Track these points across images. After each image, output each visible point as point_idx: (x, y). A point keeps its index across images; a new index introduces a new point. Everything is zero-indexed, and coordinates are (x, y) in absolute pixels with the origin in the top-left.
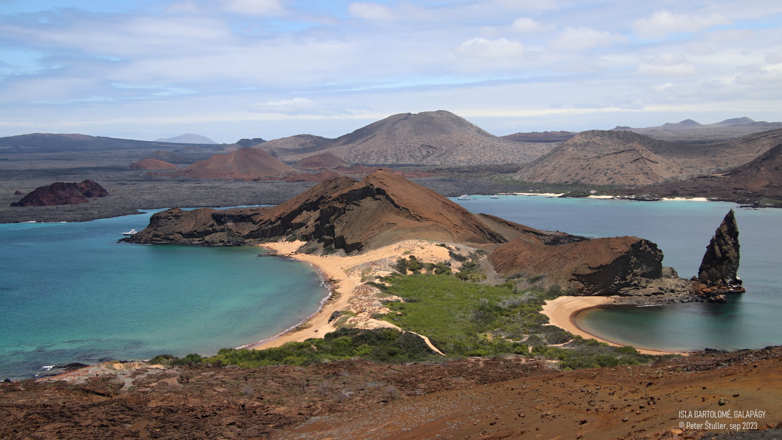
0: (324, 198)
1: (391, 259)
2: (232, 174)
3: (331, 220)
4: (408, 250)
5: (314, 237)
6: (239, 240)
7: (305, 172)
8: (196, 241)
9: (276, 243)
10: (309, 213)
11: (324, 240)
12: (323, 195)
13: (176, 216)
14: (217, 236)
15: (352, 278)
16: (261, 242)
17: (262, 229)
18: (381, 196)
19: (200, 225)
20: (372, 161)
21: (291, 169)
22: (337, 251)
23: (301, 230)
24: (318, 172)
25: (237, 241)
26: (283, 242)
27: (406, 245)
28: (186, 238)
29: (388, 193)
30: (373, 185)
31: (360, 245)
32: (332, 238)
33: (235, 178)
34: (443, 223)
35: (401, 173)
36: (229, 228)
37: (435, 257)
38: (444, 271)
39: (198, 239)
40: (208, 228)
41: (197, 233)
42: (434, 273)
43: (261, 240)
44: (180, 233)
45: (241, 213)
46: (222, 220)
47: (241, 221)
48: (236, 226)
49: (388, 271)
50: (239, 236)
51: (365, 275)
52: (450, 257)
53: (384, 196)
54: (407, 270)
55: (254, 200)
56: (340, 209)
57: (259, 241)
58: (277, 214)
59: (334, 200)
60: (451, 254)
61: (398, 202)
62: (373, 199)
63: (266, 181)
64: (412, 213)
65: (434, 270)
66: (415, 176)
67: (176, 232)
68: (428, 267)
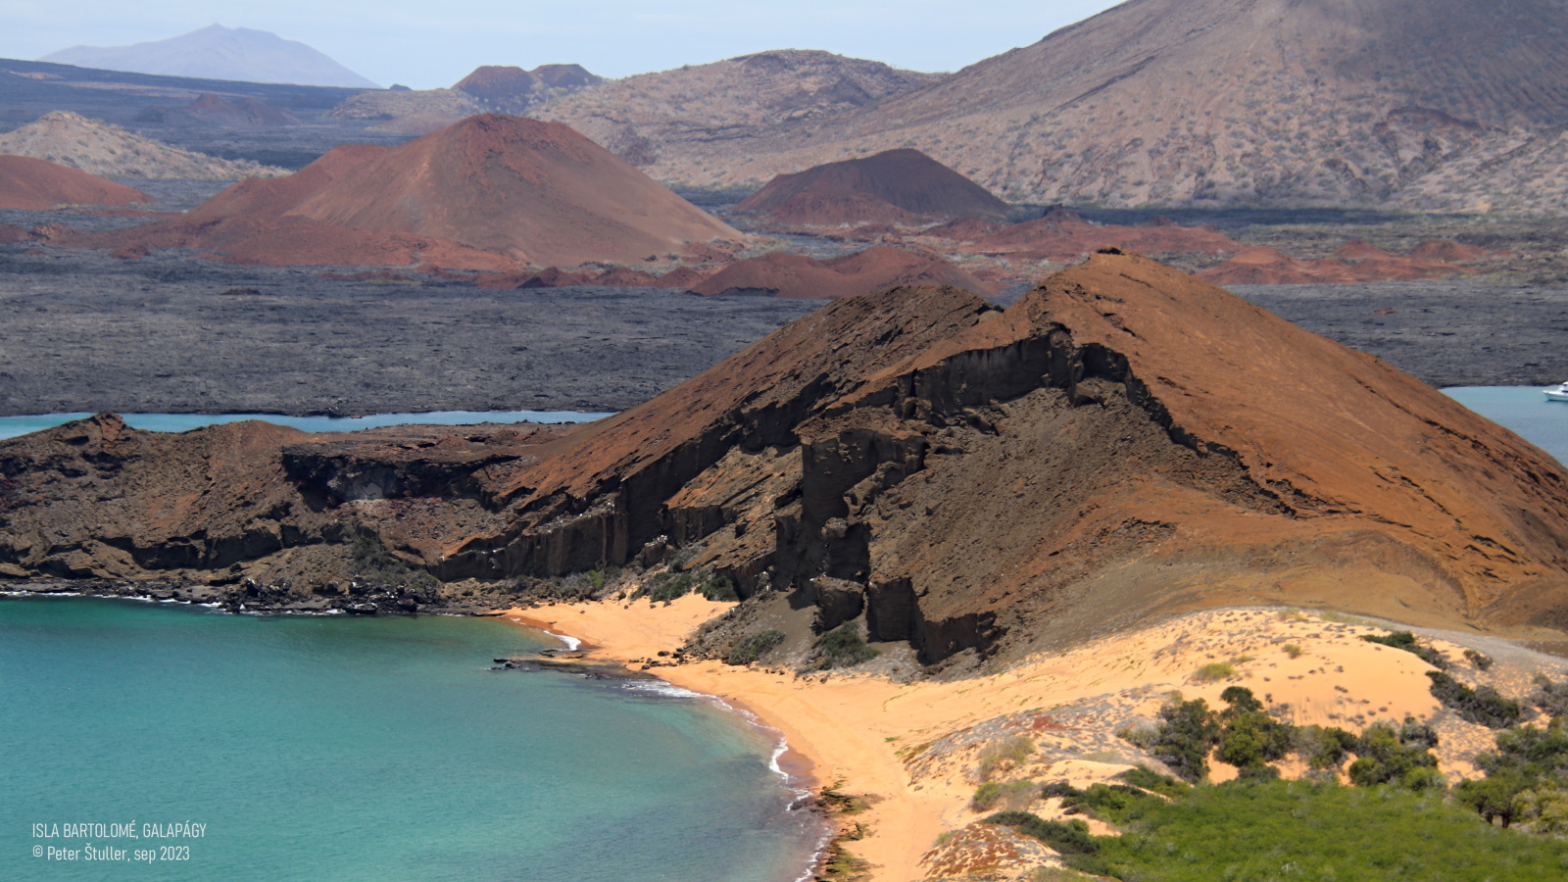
0: (830, 388)
1: (1129, 701)
2: (422, 246)
3: (854, 501)
4: (1220, 660)
5: (772, 579)
6: (412, 582)
7: (784, 245)
8: (200, 583)
9: (593, 603)
10: (754, 459)
11: (818, 597)
12: (826, 375)
13: (103, 456)
14: (302, 563)
15: (934, 789)
16: (517, 595)
17: (526, 532)
18: (1104, 384)
19: (224, 506)
20: (1134, 191)
21: (717, 231)
22: (876, 654)
23: (713, 545)
24: (849, 247)
25: (401, 592)
26: (625, 601)
27: (1212, 632)
28: (154, 567)
29: (1138, 372)
30: (1068, 331)
31: (990, 625)
32: (856, 586)
33: (436, 270)
34: (1417, 526)
35: (1270, 259)
36: (366, 523)
37: (1357, 697)
38: (1400, 772)
39: (209, 576)
40: (258, 524)
41: (209, 543)
42: (1345, 780)
43: (521, 588)
44: (123, 543)
45: (423, 454)
46: (332, 483)
47: (422, 492)
48: (399, 516)
49: (1110, 759)
50: (414, 567)
51: (999, 774)
52: (1437, 703)
53: (1122, 387)
54: (1211, 761)
55: (515, 385)
56: (898, 448)
57: (511, 591)
58: (602, 462)
59: (873, 400)
60: (1442, 685)
61: (1191, 419)
62: (1065, 401)
63: (587, 287)
64: (1259, 474)
65: (1347, 766)
66: (1343, 270)
67: (102, 539)
68: (1319, 746)
